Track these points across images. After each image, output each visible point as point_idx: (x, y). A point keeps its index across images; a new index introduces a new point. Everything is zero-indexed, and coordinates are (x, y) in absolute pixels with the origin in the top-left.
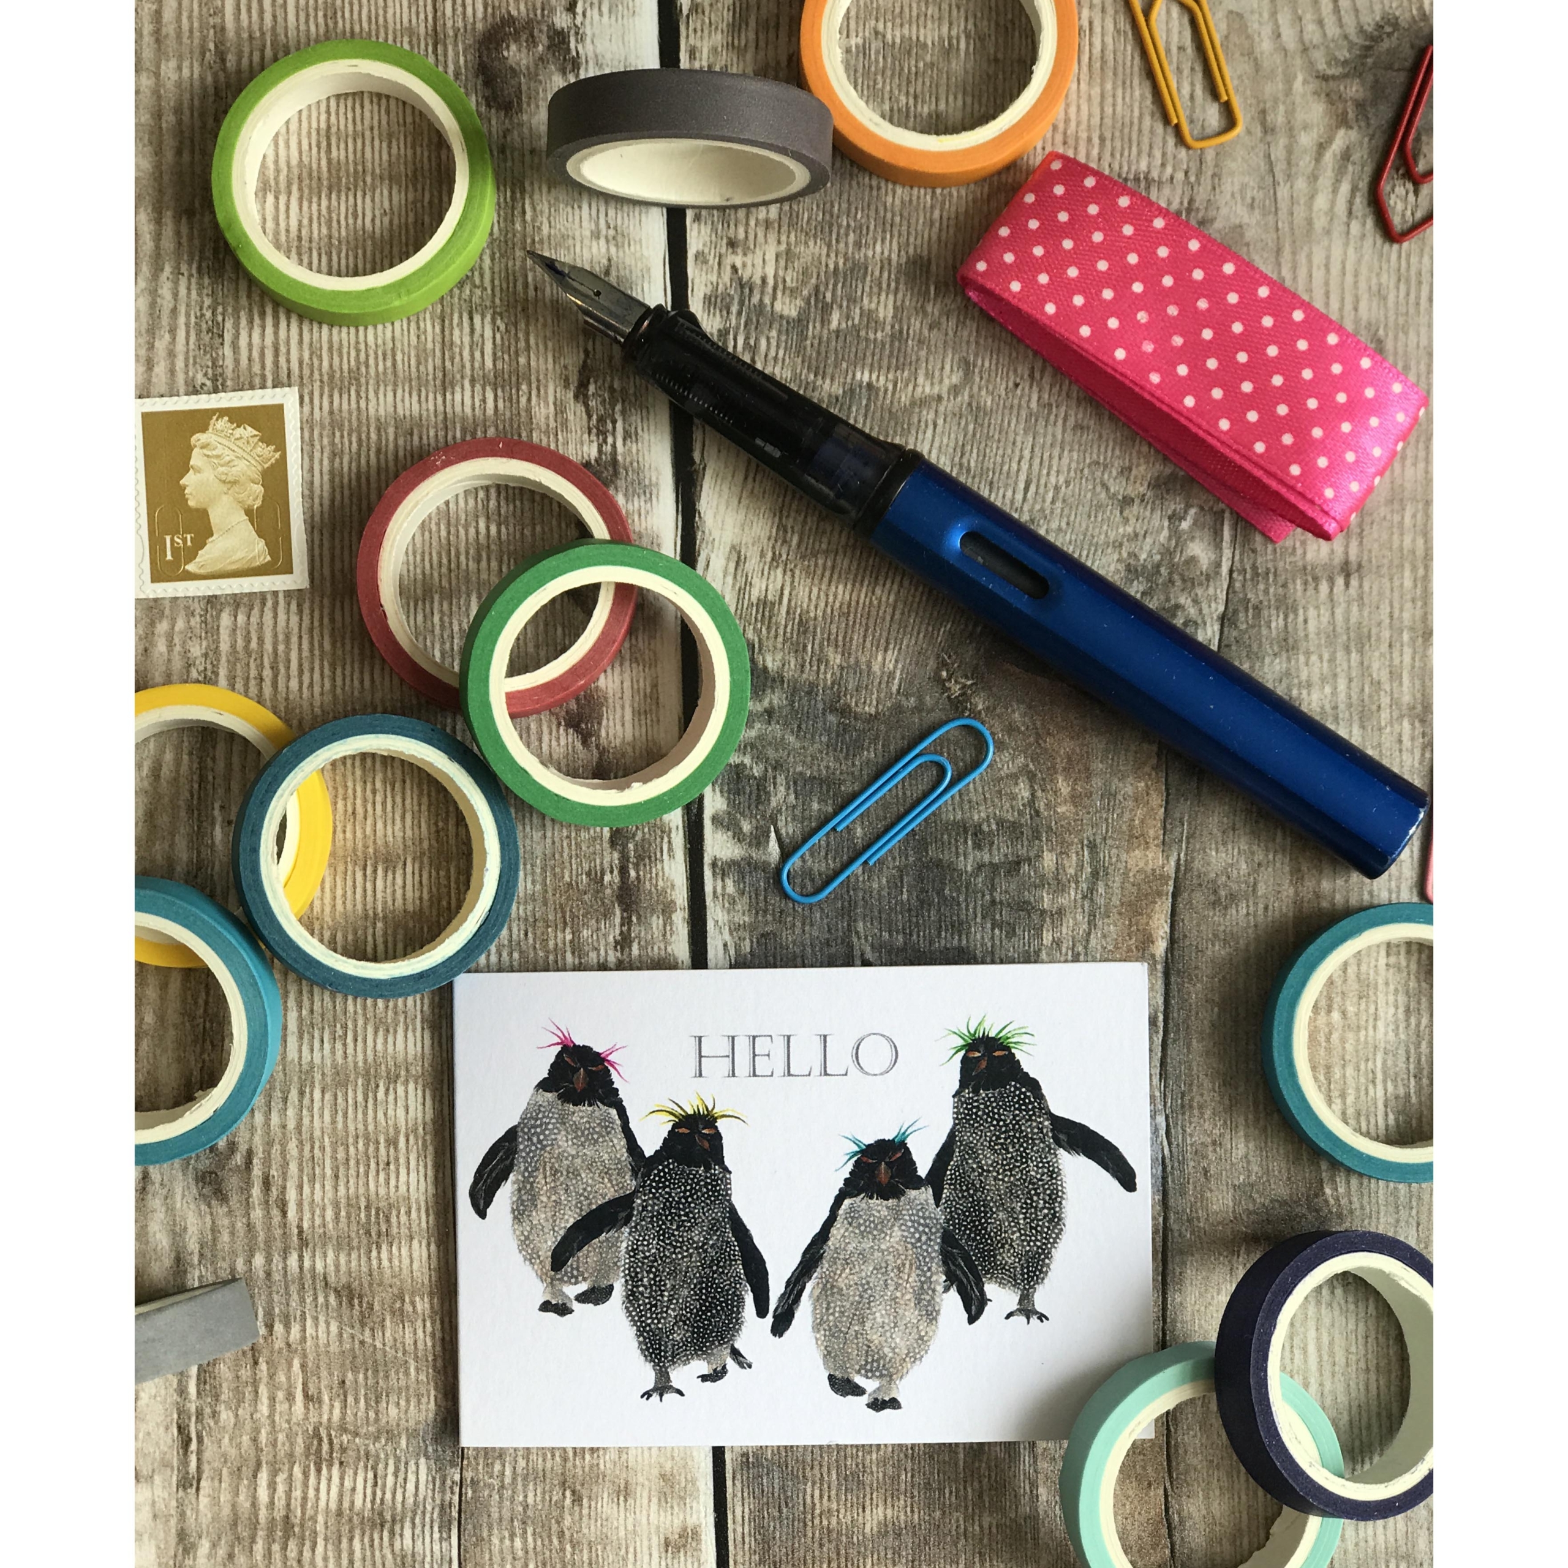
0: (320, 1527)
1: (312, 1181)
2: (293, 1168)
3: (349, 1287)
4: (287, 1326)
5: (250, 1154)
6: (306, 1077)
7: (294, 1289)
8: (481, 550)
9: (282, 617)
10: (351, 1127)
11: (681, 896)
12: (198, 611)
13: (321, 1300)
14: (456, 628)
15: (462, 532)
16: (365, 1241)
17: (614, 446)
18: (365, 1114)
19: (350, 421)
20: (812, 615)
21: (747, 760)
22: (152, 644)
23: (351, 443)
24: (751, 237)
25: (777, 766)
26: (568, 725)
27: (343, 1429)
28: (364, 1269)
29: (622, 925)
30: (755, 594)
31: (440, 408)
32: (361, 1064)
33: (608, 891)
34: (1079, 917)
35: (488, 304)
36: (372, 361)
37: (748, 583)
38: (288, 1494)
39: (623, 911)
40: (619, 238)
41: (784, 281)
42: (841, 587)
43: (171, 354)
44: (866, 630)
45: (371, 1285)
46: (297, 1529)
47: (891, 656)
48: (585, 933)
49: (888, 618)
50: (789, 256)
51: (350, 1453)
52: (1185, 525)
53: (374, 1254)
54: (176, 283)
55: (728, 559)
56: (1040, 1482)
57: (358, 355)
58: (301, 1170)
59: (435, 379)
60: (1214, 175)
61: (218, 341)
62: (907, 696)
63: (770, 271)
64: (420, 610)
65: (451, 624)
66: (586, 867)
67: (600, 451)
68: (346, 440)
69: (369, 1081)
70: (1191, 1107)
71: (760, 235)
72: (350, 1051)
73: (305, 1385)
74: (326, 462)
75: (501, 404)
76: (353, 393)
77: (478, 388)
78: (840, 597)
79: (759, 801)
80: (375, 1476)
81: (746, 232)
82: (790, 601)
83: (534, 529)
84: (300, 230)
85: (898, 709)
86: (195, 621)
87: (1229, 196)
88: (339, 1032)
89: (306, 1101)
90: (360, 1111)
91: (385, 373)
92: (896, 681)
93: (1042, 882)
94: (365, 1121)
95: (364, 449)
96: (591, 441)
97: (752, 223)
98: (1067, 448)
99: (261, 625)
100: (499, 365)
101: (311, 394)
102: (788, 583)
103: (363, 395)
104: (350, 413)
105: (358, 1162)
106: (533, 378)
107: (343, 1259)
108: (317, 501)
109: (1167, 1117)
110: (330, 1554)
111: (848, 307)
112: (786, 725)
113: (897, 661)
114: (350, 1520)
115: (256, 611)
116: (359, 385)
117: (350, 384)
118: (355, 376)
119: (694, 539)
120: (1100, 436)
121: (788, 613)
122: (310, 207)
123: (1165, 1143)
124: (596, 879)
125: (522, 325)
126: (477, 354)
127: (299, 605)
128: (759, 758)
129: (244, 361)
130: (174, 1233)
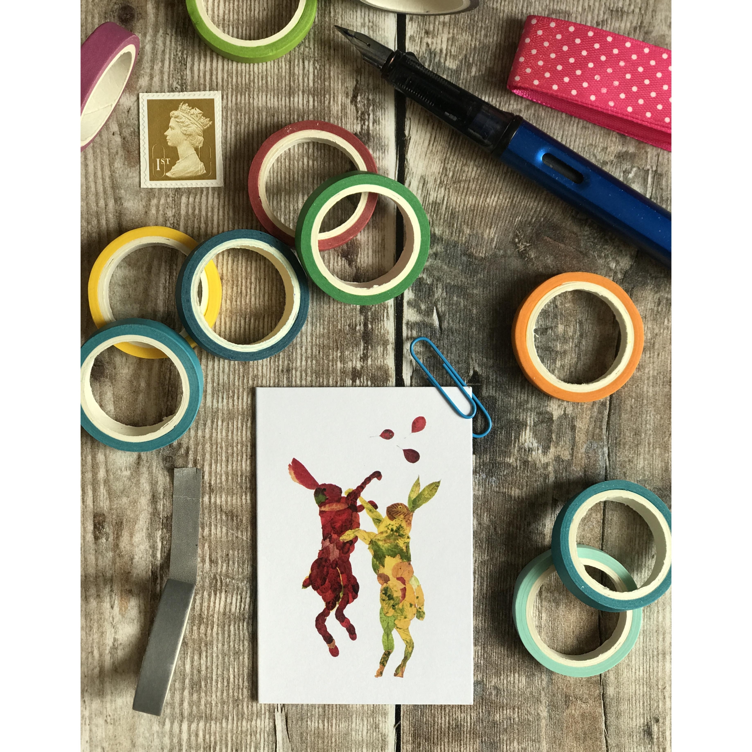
0: (215, 620)
1: (216, 462)
2: (208, 456)
3: (232, 512)
4: (203, 529)
5: (188, 450)
6: (215, 413)
7: (206, 511)
8: (304, 172)
9: (210, 199)
10: (235, 439)
11: (391, 337)
12: (171, 195)
13: (219, 517)
14: (292, 209)
15: (296, 163)
16: (240, 491)
17: (368, 126)
18: (242, 433)
19: (245, 109)
20: (457, 210)
21: (425, 276)
22: (150, 210)
23: (245, 119)
24: (436, 30)
25: (439, 279)
26: (342, 256)
27: (227, 576)
28: (239, 504)
29: (364, 350)
30: (431, 199)
31: (288, 104)
32: (240, 409)
33: (358, 334)
34: (573, 355)
35: (312, 55)
36: (256, 80)
37: (428, 194)
38: (201, 604)
39: (365, 343)
40: (374, 27)
41: (451, 52)
42: (471, 198)
43: (162, 72)
44: (482, 218)
45: (242, 511)
46: (205, 620)
47: (493, 231)
48: (347, 353)
49: (492, 213)
50: (453, 40)
51: (230, 587)
52: (631, 176)
53: (244, 497)
54: (165, 39)
55: (419, 182)
56: (543, 611)
57: (250, 77)
58: (211, 457)
59: (285, 90)
60: (653, 11)
61: (184, 67)
62: (499, 249)
63: (444, 47)
64: (275, 199)
65: (289, 206)
66: (348, 322)
67: (362, 128)
68: (243, 117)
69: (244, 417)
70: (620, 444)
71: (440, 29)
72: (236, 403)
73: (210, 555)
74: (233, 127)
75: (316, 104)
76: (247, 95)
77: (306, 95)
78: (470, 202)
79: (429, 295)
80: (241, 598)
81: (434, 27)
82: (447, 203)
83: (330, 163)
84: (224, 16)
85: (495, 255)
86: (170, 200)
87: (659, 21)
88: (231, 394)
89: (215, 426)
90: (239, 431)
91: (262, 86)
92: (495, 243)
93: (557, 338)
94: (242, 436)
95: (251, 122)
96: (358, 124)
97: (437, 23)
98: (578, 137)
99: (200, 203)
100: (316, 85)
101: (227, 94)
102: (446, 195)
103: (252, 96)
104: (245, 105)
105: (237, 455)
106: (332, 92)
107: (229, 499)
108: (228, 145)
109: (609, 448)
110: (220, 632)
111: (480, 65)
112: (443, 260)
113: (495, 233)
114: (229, 617)
115: (198, 197)
116: (250, 91)
117: (246, 90)
118: (248, 87)
119: (404, 171)
120: (594, 133)
121: (446, 208)
122: (229, 5)
123: (607, 460)
124: (353, 328)
125: (327, 66)
126: (306, 79)
127: (219, 194)
128: (430, 275)
129: (196, 78)
130: (152, 484)
